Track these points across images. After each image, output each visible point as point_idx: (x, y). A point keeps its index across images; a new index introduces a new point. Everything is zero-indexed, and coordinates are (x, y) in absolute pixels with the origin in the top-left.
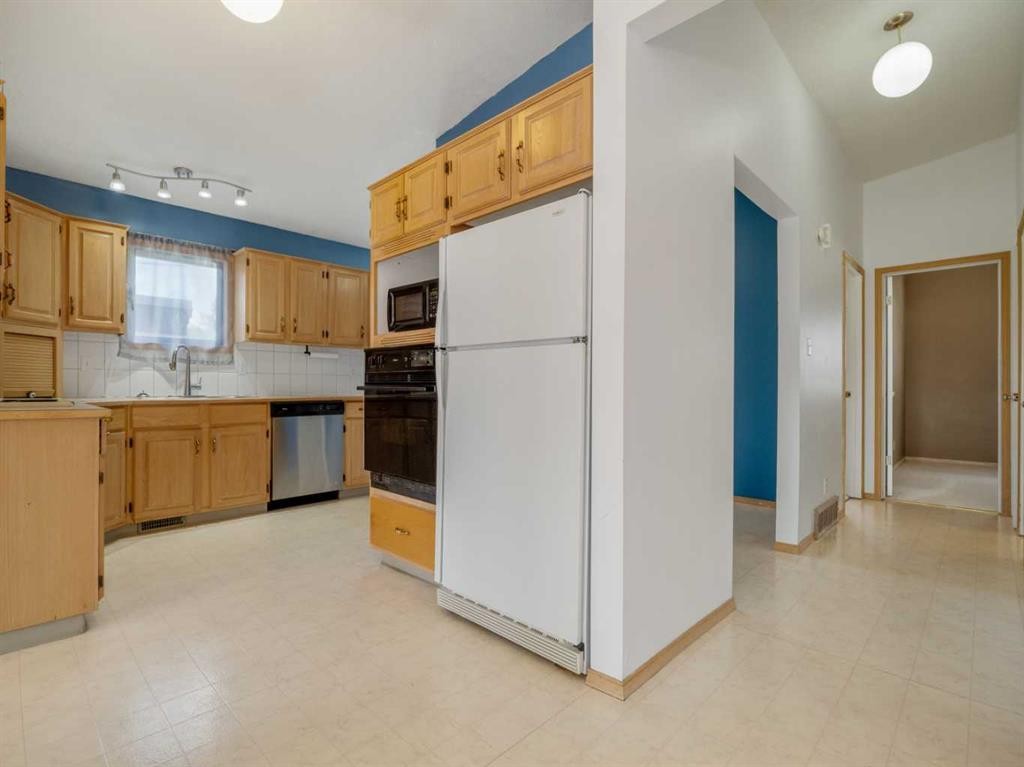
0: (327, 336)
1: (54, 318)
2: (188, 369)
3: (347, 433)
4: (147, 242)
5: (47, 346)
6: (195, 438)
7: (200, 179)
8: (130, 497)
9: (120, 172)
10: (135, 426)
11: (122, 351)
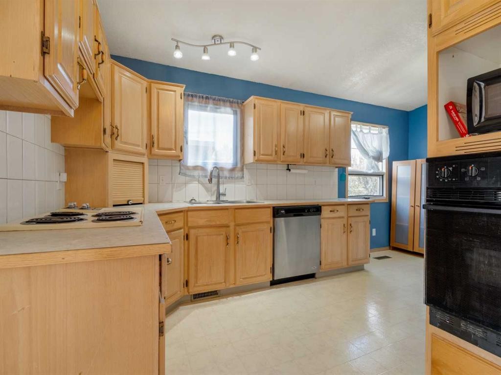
0: (304, 157)
1: (142, 150)
2: (219, 181)
3: (322, 228)
4: (195, 99)
5: (139, 169)
6: (226, 233)
7: (228, 43)
8: (186, 276)
9: (180, 44)
10: (190, 225)
11: (181, 171)
